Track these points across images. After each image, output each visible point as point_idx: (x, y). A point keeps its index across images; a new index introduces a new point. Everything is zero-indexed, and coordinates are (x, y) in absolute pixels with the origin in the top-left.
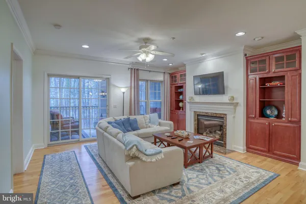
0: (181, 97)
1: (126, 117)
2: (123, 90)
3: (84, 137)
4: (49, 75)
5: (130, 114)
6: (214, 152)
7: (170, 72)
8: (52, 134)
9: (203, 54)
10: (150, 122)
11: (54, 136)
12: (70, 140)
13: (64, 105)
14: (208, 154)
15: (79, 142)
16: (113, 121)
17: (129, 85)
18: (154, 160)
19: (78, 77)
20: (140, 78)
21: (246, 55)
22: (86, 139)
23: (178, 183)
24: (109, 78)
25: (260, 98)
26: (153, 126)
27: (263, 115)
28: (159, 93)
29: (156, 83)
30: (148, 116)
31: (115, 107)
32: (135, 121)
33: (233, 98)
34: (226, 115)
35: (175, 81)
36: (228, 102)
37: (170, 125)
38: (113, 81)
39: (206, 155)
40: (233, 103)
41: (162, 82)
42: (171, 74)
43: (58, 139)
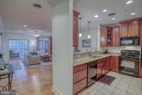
1: (34, 51)
2: (33, 44)
4: (9, 39)
5: (36, 51)
8: (10, 57)
12: (16, 59)
13: (14, 48)
15: (19, 59)
16: (29, 52)
17: (36, 42)
19: (19, 40)
20: (39, 40)
23: (40, 64)
26: (42, 54)
30: (41, 51)
31: (31, 49)
38: (30, 41)
41: (47, 41)
42: (50, 38)
43: (12, 58)
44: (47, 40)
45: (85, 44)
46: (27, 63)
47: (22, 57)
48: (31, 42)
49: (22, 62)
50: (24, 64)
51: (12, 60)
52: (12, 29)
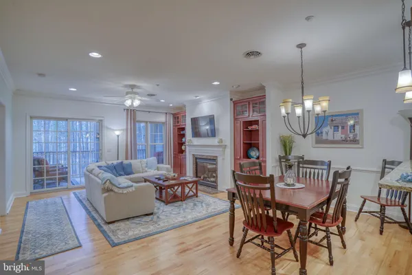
0: (183, 140)
1: (119, 161)
2: (117, 133)
3: (73, 184)
4: (31, 118)
5: (127, 159)
6: (199, 192)
7: (173, 112)
8: (35, 182)
9: (196, 97)
10: (146, 167)
11: (38, 184)
12: (57, 188)
13: (51, 150)
14: (191, 193)
15: (68, 189)
16: (105, 165)
17: (125, 127)
18: (125, 192)
19: (67, 119)
20: (137, 119)
21: (231, 100)
22: (76, 186)
23: (152, 214)
24: (102, 120)
25: (244, 140)
26: (149, 170)
27: (247, 156)
28: (161, 136)
29: (157, 125)
30: (145, 160)
31: (109, 151)
32: (130, 165)
33: (221, 141)
34: (217, 157)
35: (178, 122)
36: (218, 144)
37: (167, 168)
38: (106, 123)
39: (189, 195)
40: (221, 146)
41: (163, 123)
42: (174, 115)
43: (42, 186)
44: (162, 119)
45: (331, 131)
46: (103, 214)
47: (78, 180)
48: (110, 129)
49: (80, 201)
50: (89, 213)
51: (43, 192)
52: (40, 75)
